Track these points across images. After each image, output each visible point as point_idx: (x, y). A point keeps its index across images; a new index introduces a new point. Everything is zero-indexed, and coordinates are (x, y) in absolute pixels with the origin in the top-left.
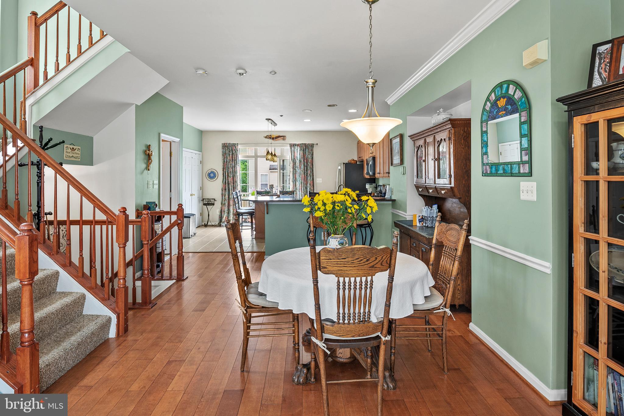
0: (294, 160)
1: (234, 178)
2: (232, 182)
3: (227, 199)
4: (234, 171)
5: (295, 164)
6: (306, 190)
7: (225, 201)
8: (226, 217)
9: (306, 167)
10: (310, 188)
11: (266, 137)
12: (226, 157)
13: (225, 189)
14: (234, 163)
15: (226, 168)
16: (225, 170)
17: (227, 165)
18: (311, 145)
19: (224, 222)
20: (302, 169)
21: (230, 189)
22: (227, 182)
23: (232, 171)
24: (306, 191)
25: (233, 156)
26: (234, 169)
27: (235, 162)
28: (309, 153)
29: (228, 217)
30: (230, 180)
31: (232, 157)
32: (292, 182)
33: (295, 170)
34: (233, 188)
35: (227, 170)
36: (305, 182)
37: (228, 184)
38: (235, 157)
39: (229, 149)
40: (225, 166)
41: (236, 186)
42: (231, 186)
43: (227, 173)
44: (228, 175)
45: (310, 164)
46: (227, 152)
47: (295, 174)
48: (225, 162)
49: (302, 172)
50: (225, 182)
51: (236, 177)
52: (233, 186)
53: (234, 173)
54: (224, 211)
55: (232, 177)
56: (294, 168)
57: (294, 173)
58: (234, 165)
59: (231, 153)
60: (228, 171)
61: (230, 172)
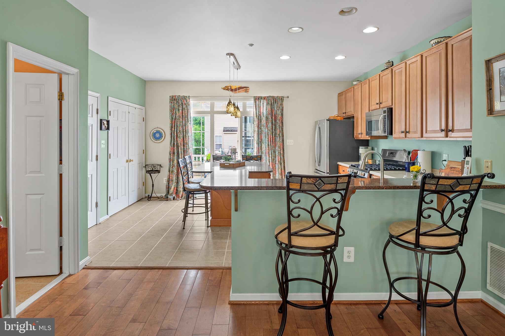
0: (260, 117)
1: (185, 139)
2: (182, 144)
3: (176, 165)
4: (184, 130)
5: (261, 121)
6: (274, 154)
7: (174, 168)
8: (174, 188)
9: (274, 125)
10: (279, 151)
11: (224, 89)
12: (174, 112)
13: (174, 153)
14: (185, 120)
15: (175, 126)
16: (173, 129)
17: (176, 123)
18: (280, 98)
19: (172, 193)
20: (269, 128)
21: (180, 152)
22: (175, 144)
23: (182, 130)
24: (274, 156)
25: (184, 112)
26: (184, 128)
27: (186, 119)
28: (278, 108)
29: (177, 187)
30: (179, 141)
31: (183, 113)
32: (257, 144)
33: (261, 129)
34: (184, 151)
35: (176, 130)
36: (274, 144)
37: (178, 147)
38: (186, 113)
39: (178, 103)
40: (174, 125)
41: (187, 148)
42: (181, 149)
43: (175, 133)
44: (177, 135)
45: (279, 122)
46: (176, 106)
47: (261, 134)
48: (174, 120)
49: (269, 131)
50: (174, 144)
51: (187, 137)
52: (184, 148)
53: (184, 133)
54: (172, 181)
55: (182, 138)
56: (260, 126)
57: (260, 132)
58: (185, 123)
59: (181, 108)
60: (177, 131)
61: (180, 131)
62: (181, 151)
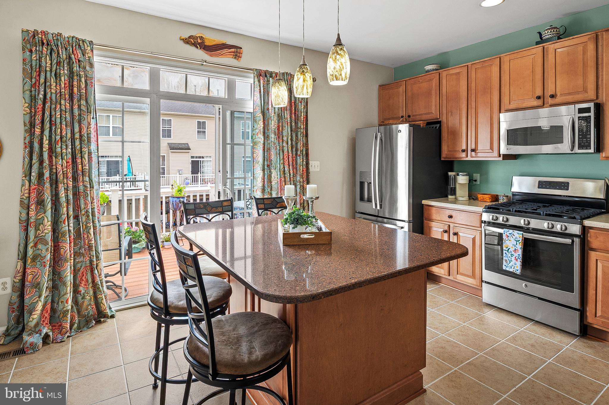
1: (79, 161)
2: (70, 175)
3: (49, 237)
4: (77, 136)
7: (40, 246)
8: (44, 306)
11: (187, 41)
12: (42, 80)
13: (40, 203)
14: (79, 106)
15: (43, 122)
16: (38, 131)
17: (47, 113)
19: (37, 325)
21: (63, 199)
22: (47, 174)
23: (69, 135)
25: (75, 83)
26: (77, 129)
27: (83, 102)
29: (53, 302)
30: (60, 167)
31: (71, 87)
34: (74, 194)
35: (47, 132)
37: (55, 182)
38: (83, 86)
39: (54, 56)
40: (38, 118)
41: (85, 186)
42: (66, 190)
43: (46, 142)
44: (51, 150)
45: (302, 127)
46: (46, 62)
48: (40, 102)
49: (285, 144)
50: (41, 175)
51: (86, 156)
52: (75, 187)
53: (77, 142)
54: (37, 286)
55: (70, 156)
58: (80, 115)
59: (65, 71)
60: (50, 136)
61: (61, 138)
62: (67, 196)
